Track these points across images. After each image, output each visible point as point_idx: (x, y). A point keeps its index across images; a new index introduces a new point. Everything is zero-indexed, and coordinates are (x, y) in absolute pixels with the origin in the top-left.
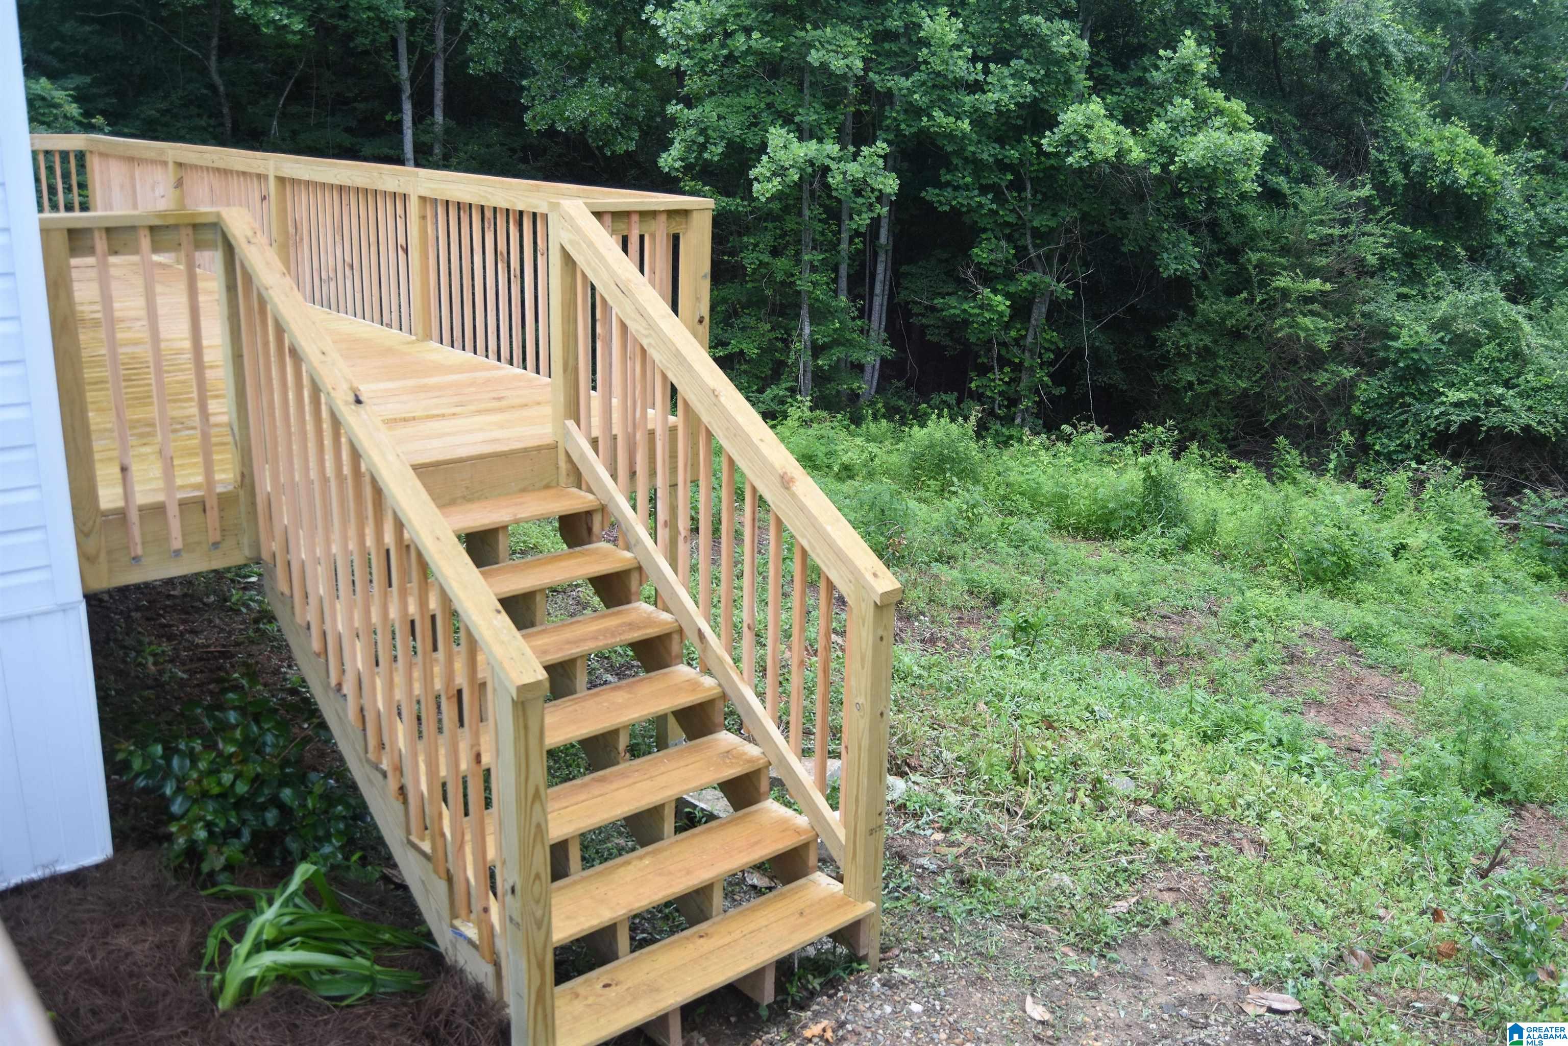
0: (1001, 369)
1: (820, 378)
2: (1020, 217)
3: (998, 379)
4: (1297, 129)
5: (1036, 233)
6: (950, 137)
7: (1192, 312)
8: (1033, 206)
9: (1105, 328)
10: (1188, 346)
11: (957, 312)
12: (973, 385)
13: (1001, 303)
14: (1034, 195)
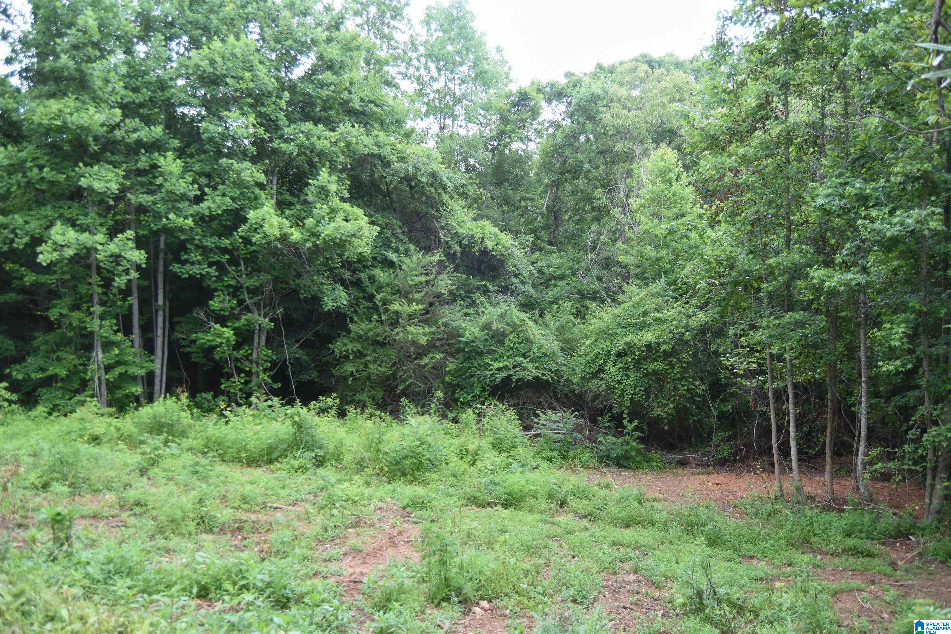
0: (239, 375)
1: (112, 387)
2: (239, 282)
3: (237, 381)
4: (400, 227)
5: (249, 291)
6: (181, 230)
7: (349, 331)
8: (247, 275)
9: (302, 347)
10: (347, 351)
11: (204, 341)
12: (223, 387)
13: (228, 333)
14: (246, 269)
